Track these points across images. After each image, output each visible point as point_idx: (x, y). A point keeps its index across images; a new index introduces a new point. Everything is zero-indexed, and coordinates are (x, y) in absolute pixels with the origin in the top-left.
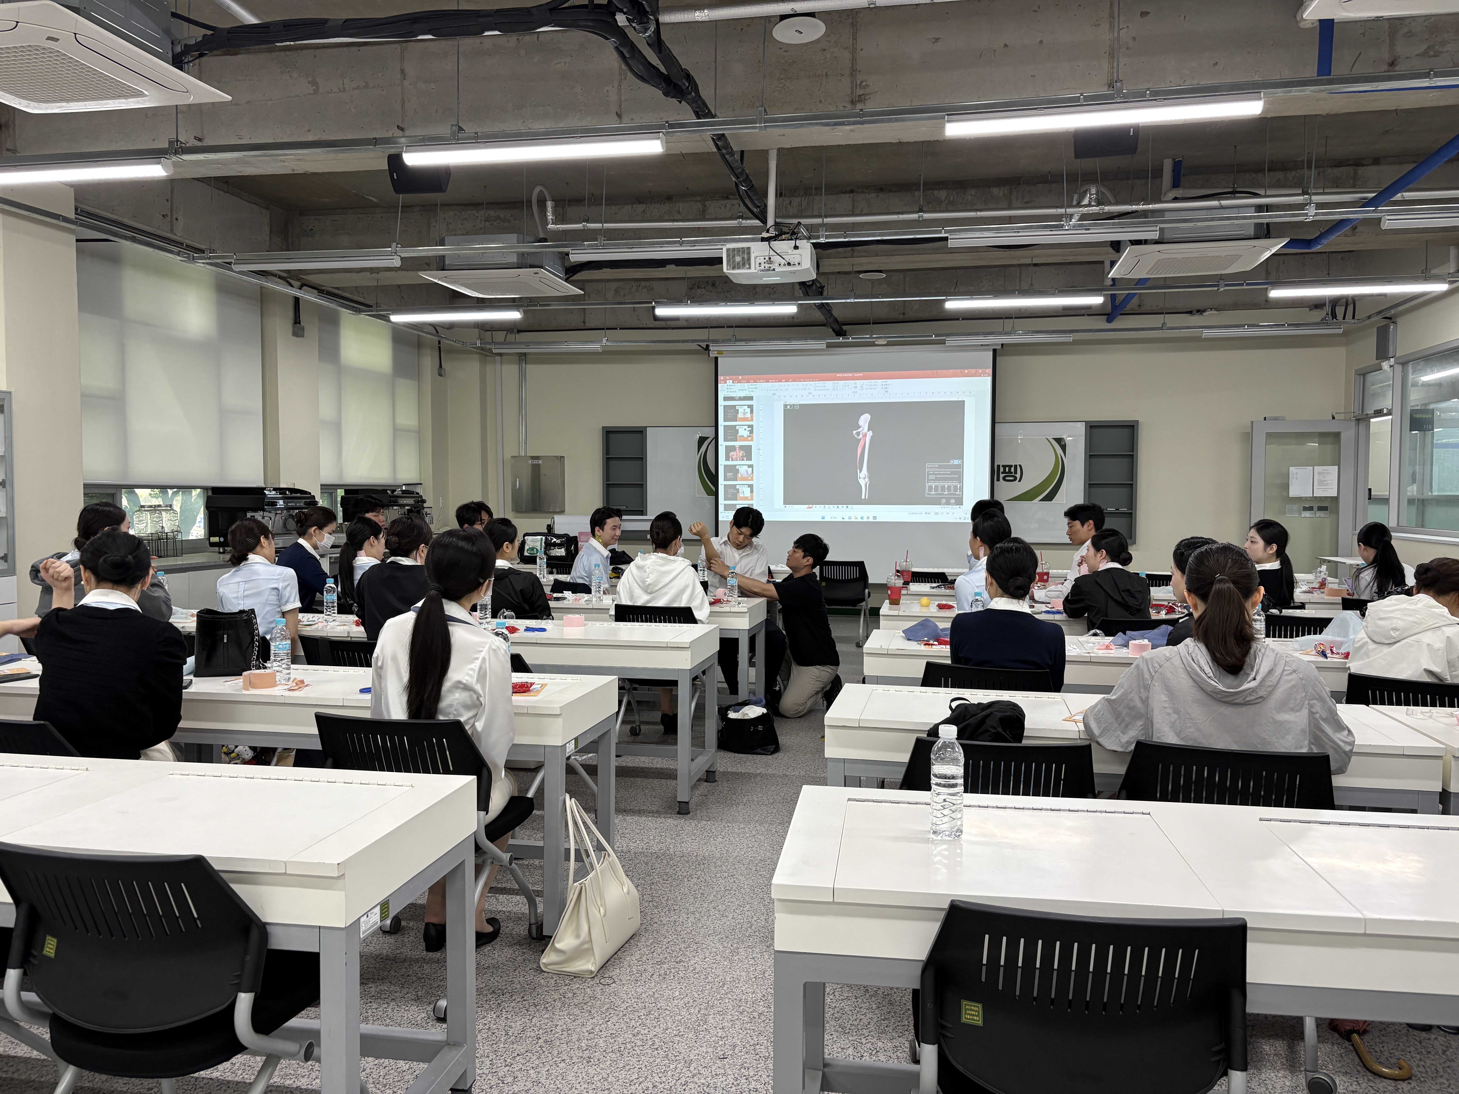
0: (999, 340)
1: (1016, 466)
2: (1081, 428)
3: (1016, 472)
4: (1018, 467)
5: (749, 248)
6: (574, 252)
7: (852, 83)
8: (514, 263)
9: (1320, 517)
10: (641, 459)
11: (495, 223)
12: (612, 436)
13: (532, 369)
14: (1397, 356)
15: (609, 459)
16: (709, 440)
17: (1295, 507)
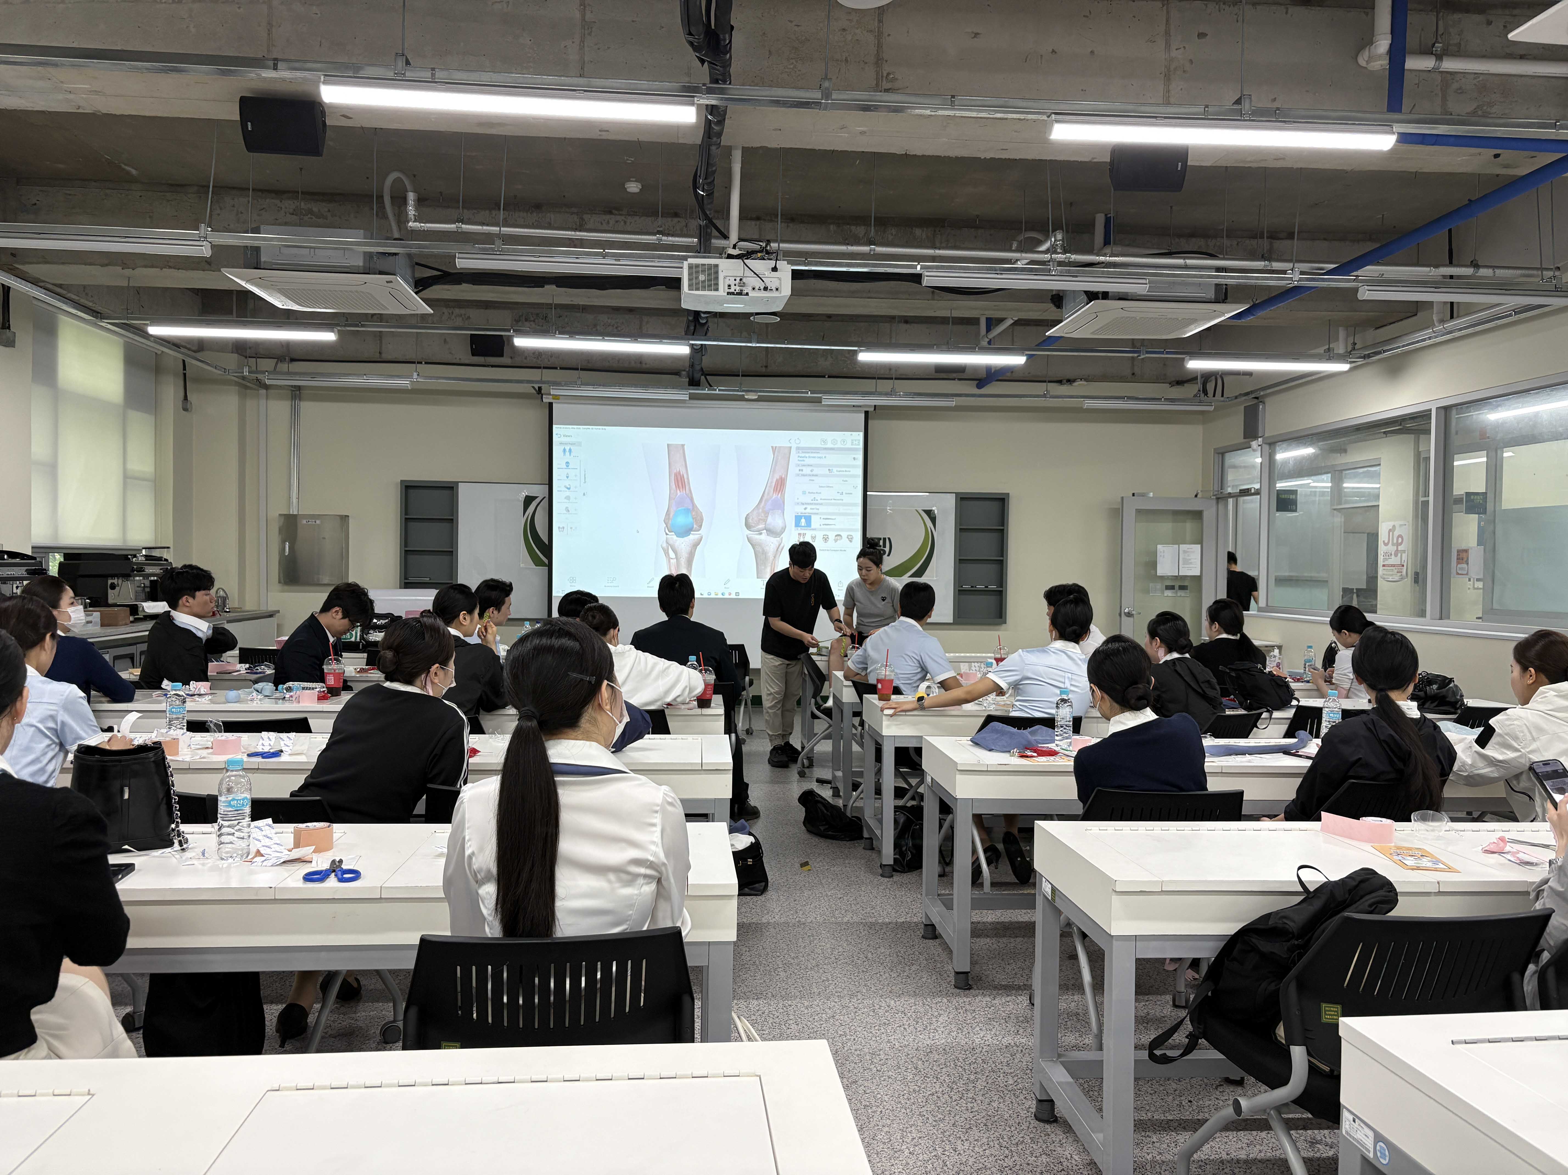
0: (871, 401)
1: (885, 539)
2: (951, 500)
3: (884, 546)
4: (887, 540)
5: (717, 266)
6: (461, 255)
7: (877, 74)
8: (359, 267)
9: (1180, 596)
10: (451, 521)
11: (306, 218)
12: (413, 492)
13: (307, 407)
14: (1266, 435)
15: (408, 520)
16: (538, 500)
17: (1159, 586)
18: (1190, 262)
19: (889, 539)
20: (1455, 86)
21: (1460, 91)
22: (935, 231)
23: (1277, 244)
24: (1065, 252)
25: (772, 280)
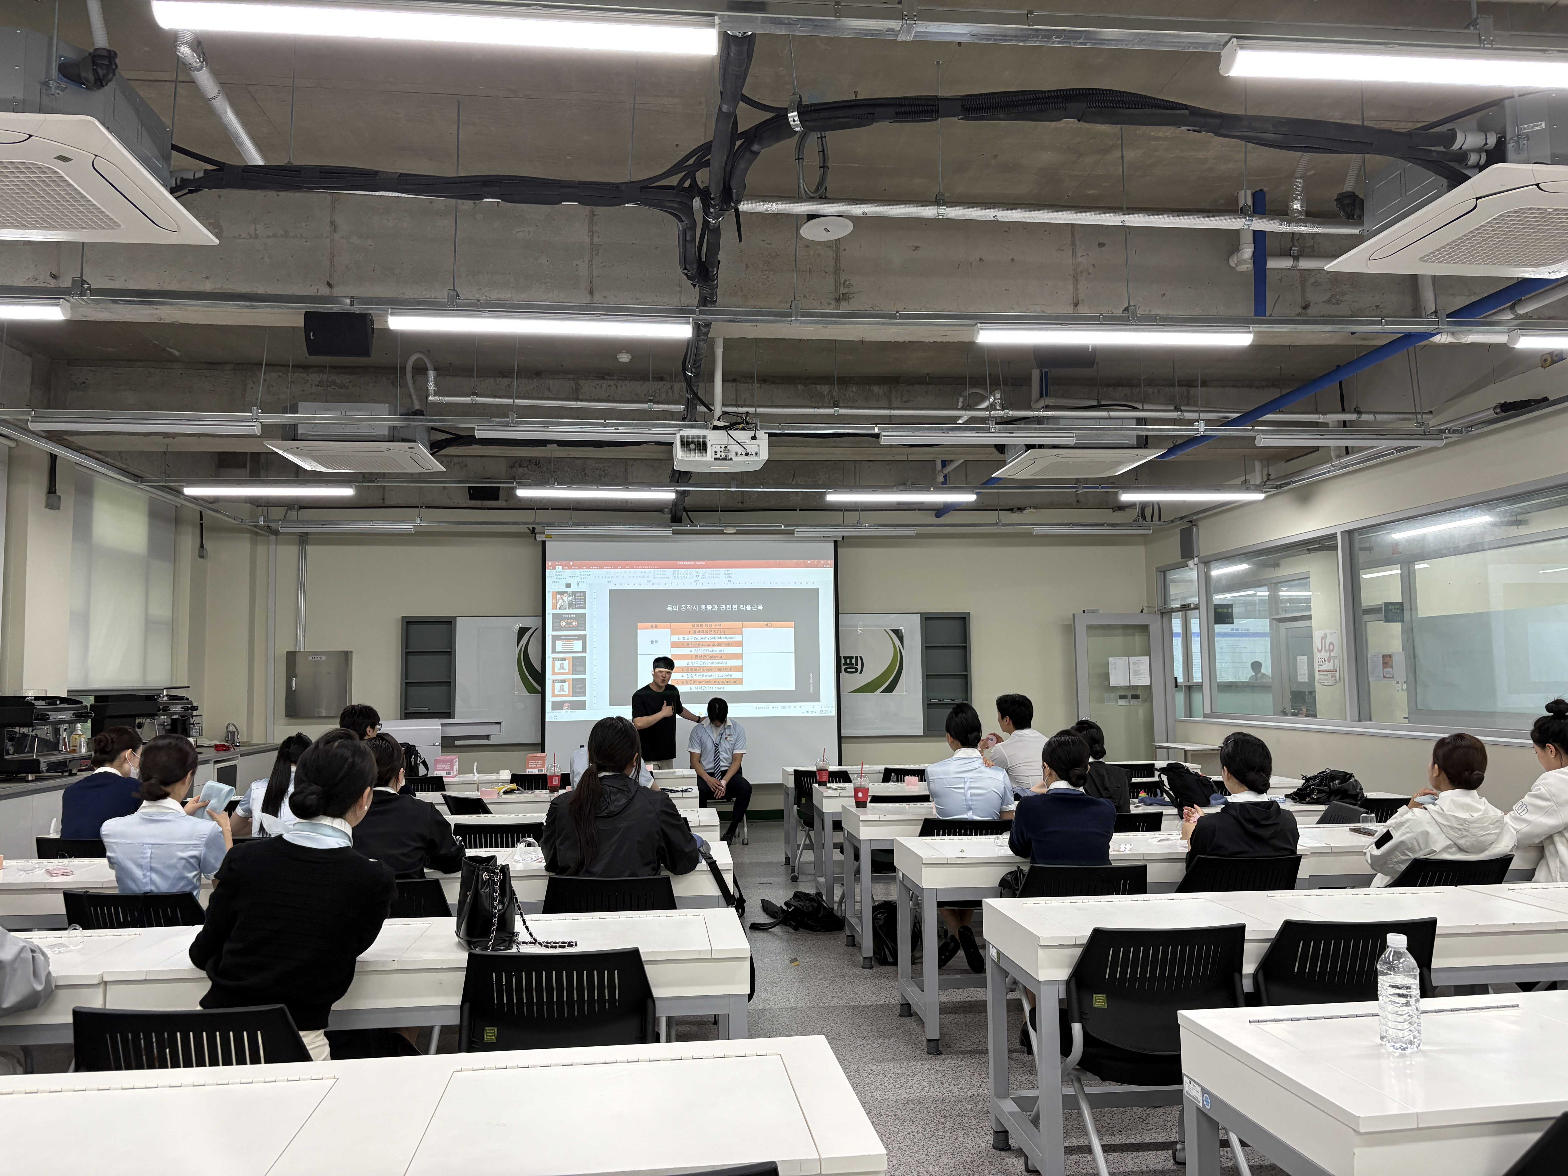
0: (839, 532)
1: (856, 658)
2: (917, 619)
3: (857, 664)
4: (859, 658)
5: (705, 436)
6: (480, 428)
7: (836, 281)
8: (384, 435)
9: (1134, 705)
10: (449, 653)
12: (413, 627)
13: (312, 551)
14: (1201, 555)
15: (408, 654)
16: (531, 631)
17: (1113, 695)
18: (1112, 414)
19: (861, 657)
20: (1312, 280)
21: (1316, 284)
22: (890, 388)
23: (1192, 391)
24: (1003, 409)
25: (751, 447)
